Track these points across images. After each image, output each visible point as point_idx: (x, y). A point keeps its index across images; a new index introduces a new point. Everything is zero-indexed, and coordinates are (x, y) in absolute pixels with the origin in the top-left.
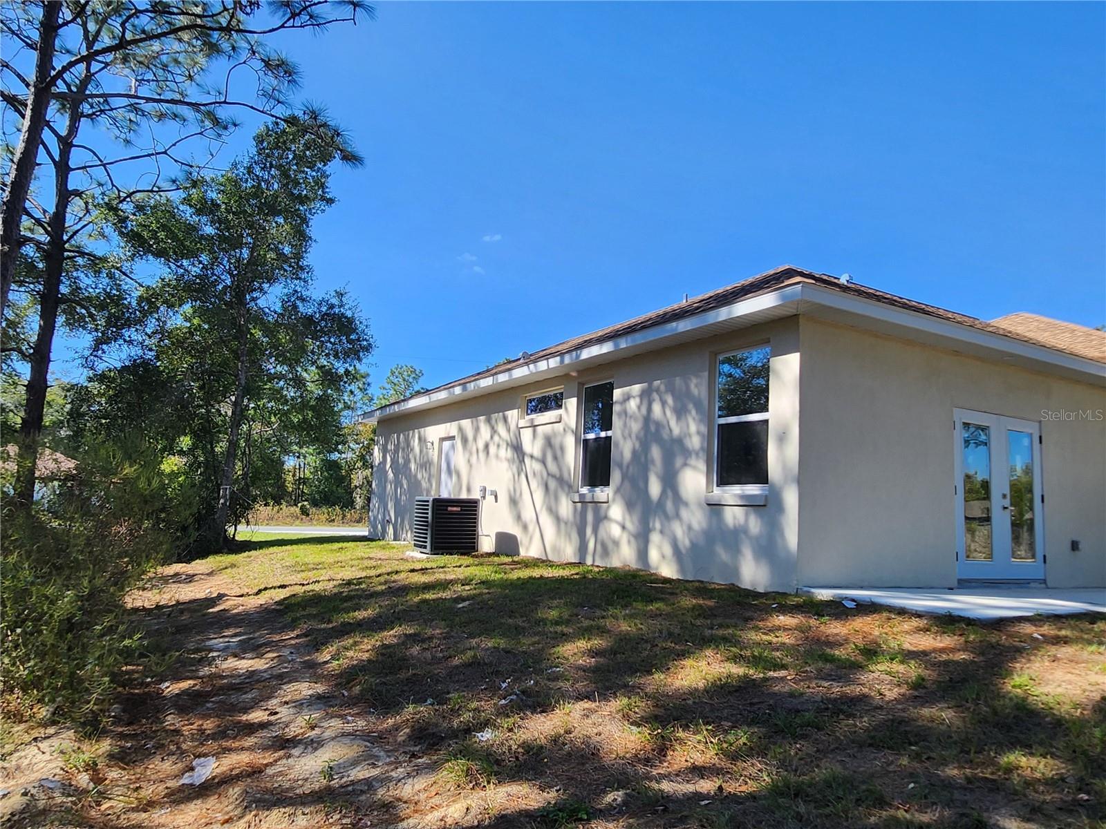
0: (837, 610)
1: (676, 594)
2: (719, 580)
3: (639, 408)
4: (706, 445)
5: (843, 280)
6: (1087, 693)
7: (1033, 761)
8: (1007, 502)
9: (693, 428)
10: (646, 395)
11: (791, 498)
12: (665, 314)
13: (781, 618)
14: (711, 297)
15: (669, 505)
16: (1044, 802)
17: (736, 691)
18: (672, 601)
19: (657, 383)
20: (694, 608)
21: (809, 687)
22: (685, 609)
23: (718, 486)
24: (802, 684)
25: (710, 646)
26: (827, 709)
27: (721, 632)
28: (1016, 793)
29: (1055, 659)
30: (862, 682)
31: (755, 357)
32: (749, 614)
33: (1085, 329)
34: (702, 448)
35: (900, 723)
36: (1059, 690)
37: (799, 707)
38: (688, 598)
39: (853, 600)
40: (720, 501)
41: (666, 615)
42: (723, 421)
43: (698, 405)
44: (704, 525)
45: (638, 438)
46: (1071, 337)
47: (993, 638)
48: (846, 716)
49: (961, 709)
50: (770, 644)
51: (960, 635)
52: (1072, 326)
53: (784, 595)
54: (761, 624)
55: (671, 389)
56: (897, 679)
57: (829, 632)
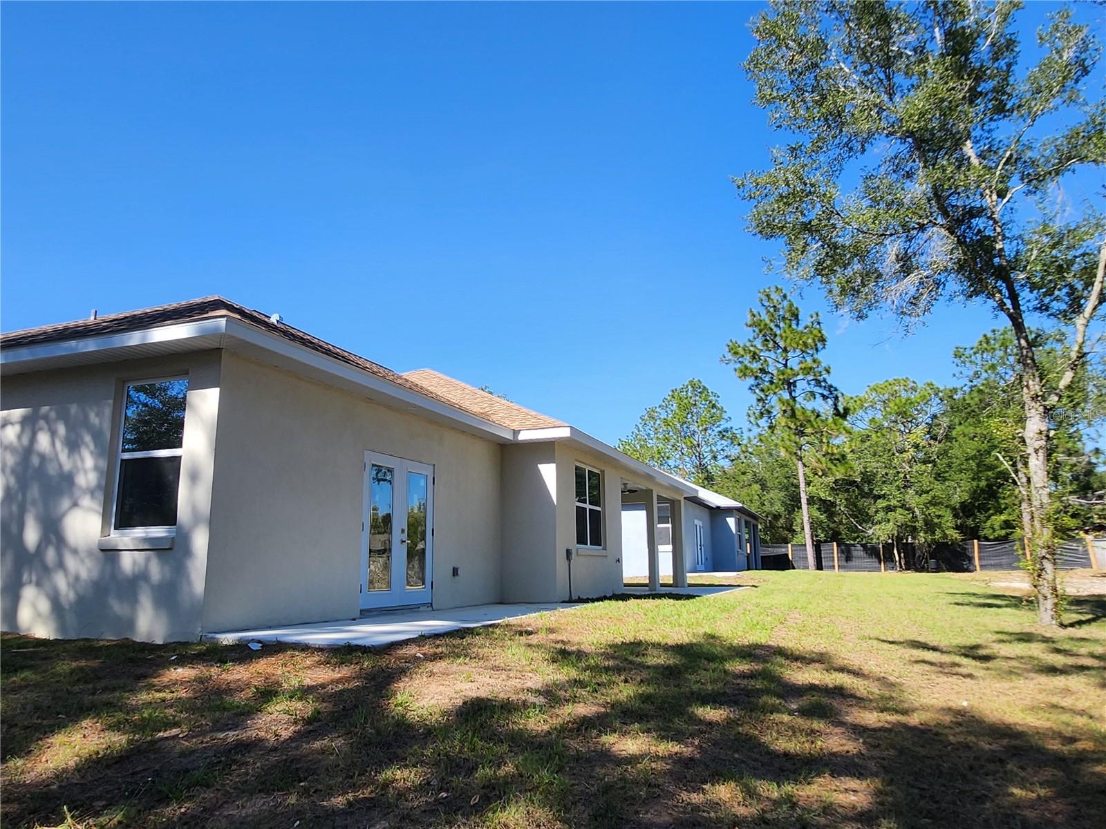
0: (242, 653)
1: (51, 658)
2: (109, 636)
3: (19, 437)
4: (103, 483)
5: (274, 319)
6: (452, 701)
7: (406, 773)
8: (405, 536)
9: (89, 462)
10: (29, 424)
11: (200, 541)
12: (66, 329)
13: (180, 670)
14: (127, 317)
15: (51, 555)
16: (412, 808)
17: (116, 763)
18: (43, 668)
19: (45, 409)
20: (72, 672)
21: (202, 742)
22: (60, 675)
23: (115, 529)
24: (194, 740)
25: (89, 715)
26: (221, 762)
27: (106, 697)
28: (389, 806)
29: (432, 674)
30: (259, 726)
31: (176, 388)
32: (142, 670)
33: (471, 388)
34: (99, 486)
35: (292, 761)
36: (433, 702)
37: (189, 766)
38: (66, 662)
39: (259, 642)
40: (116, 545)
41: (34, 685)
42: (127, 456)
43: (97, 436)
44: (95, 574)
45: (13, 471)
46: (462, 394)
47: (383, 662)
48: (239, 766)
49: (350, 736)
50: (164, 701)
51: (357, 663)
52: (463, 384)
53: (185, 644)
54: (155, 681)
55: (64, 416)
56: (294, 717)
57: (231, 678)
